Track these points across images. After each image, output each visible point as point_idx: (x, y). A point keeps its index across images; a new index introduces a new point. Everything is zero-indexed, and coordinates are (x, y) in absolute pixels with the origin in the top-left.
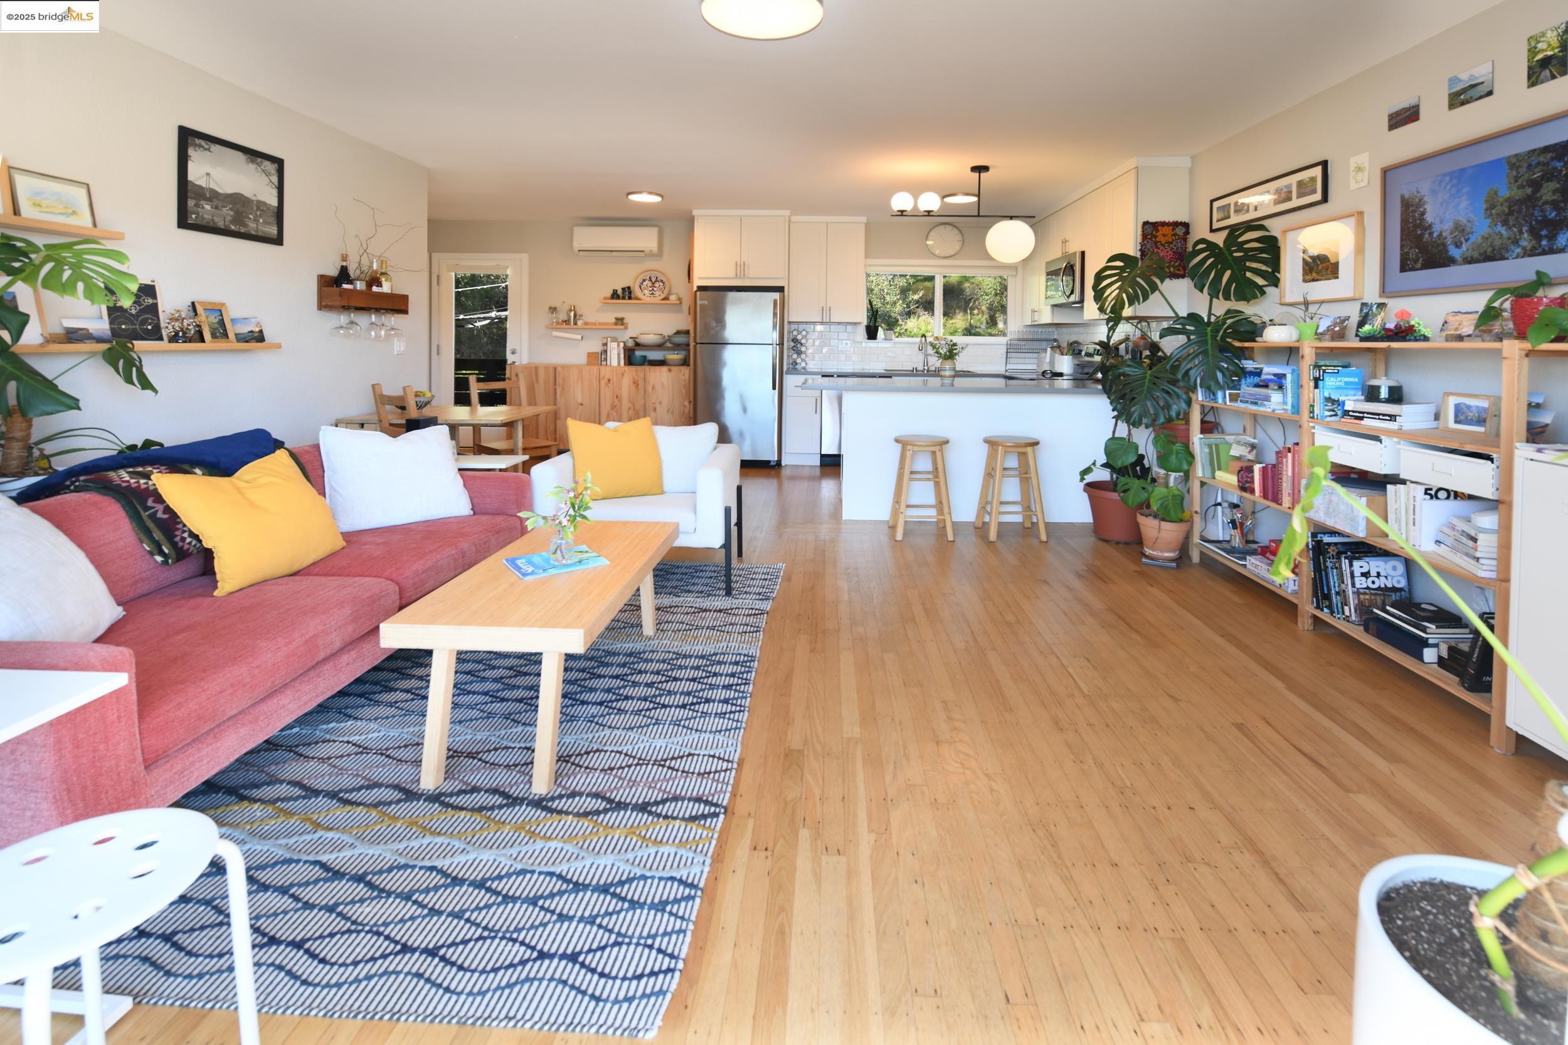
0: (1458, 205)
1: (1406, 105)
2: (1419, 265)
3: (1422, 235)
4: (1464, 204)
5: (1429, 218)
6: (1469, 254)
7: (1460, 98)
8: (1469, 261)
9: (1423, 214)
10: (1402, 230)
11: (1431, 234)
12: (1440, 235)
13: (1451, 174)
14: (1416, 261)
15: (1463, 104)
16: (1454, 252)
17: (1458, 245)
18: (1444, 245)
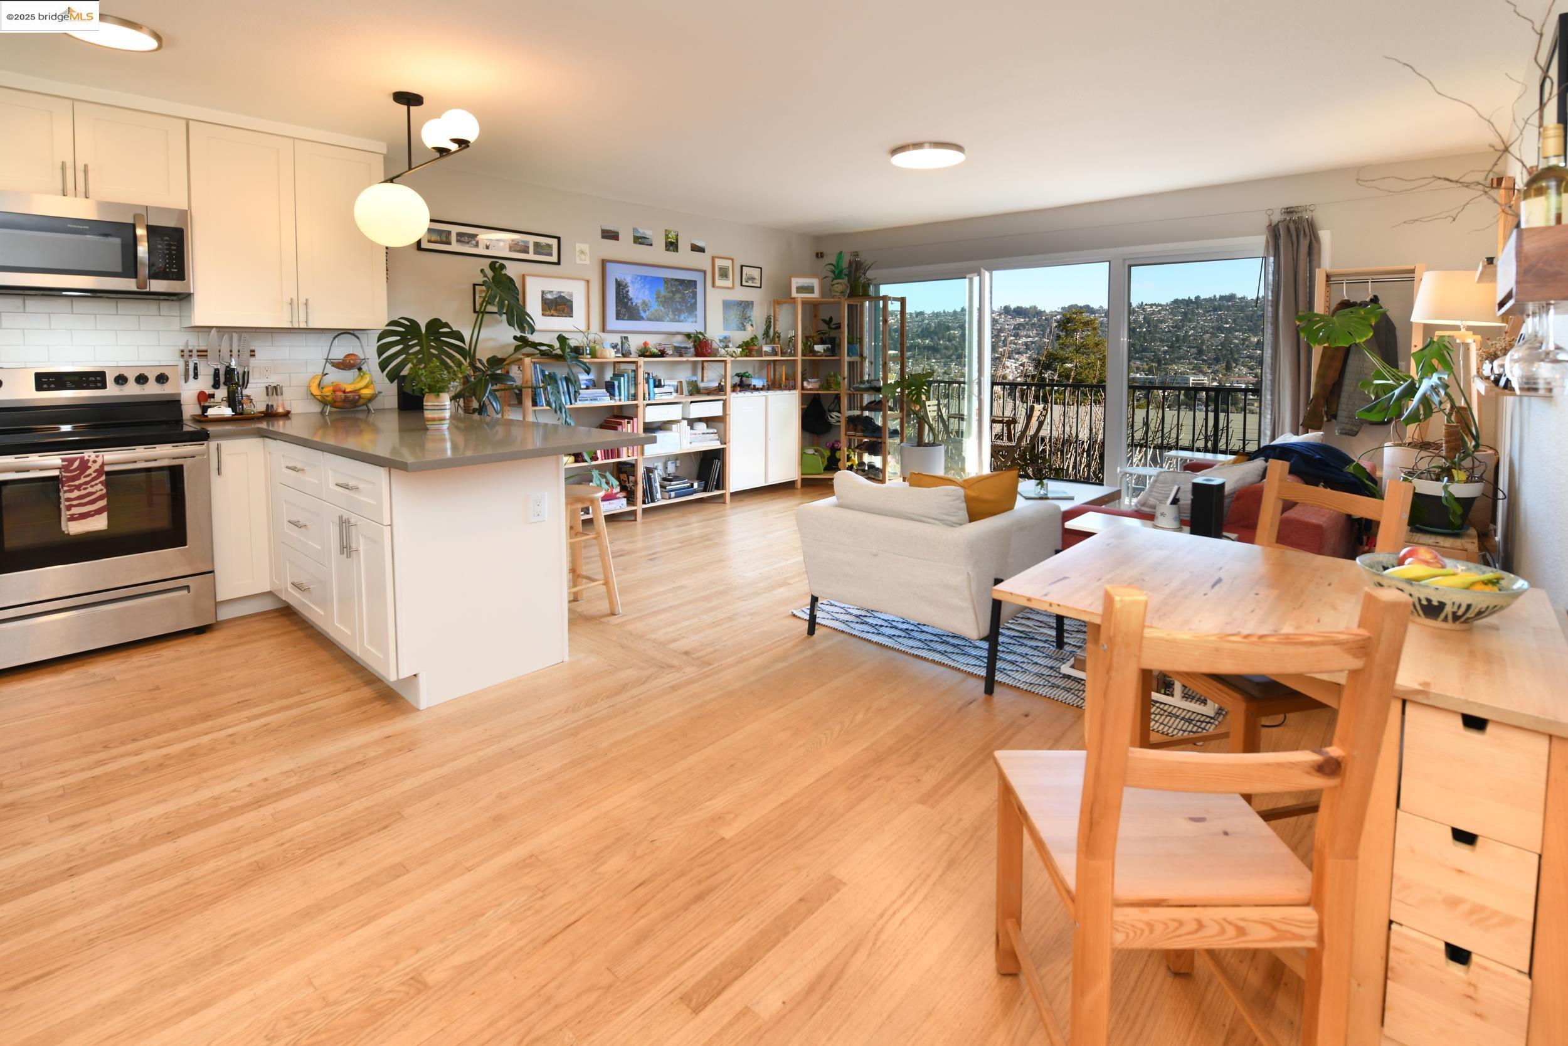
0: (644, 292)
1: (612, 229)
2: (626, 318)
3: (627, 303)
4: (647, 293)
5: (631, 294)
6: (649, 317)
7: (640, 240)
8: (650, 320)
9: (628, 291)
10: (617, 298)
11: (632, 303)
12: (636, 305)
13: (641, 276)
14: (625, 315)
15: (640, 243)
16: (643, 314)
17: (645, 311)
18: (638, 310)
